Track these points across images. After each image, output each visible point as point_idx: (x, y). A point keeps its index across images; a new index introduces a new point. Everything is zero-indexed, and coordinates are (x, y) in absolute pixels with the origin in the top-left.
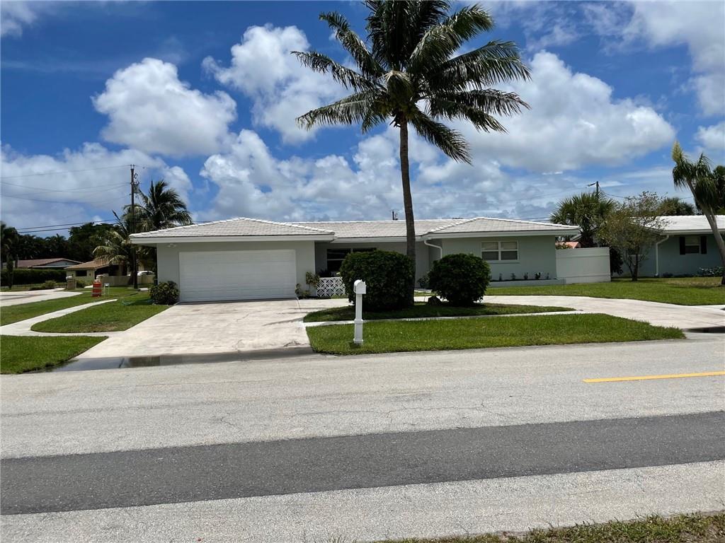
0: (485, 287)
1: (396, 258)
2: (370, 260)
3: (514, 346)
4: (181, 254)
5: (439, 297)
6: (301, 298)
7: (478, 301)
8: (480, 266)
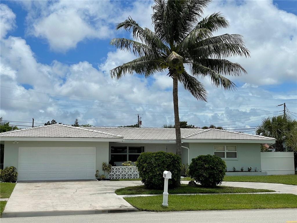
0: (223, 176)
1: (173, 157)
2: (157, 158)
3: (248, 209)
4: (20, 148)
5: (195, 182)
6: (99, 180)
7: (219, 185)
8: (220, 163)
